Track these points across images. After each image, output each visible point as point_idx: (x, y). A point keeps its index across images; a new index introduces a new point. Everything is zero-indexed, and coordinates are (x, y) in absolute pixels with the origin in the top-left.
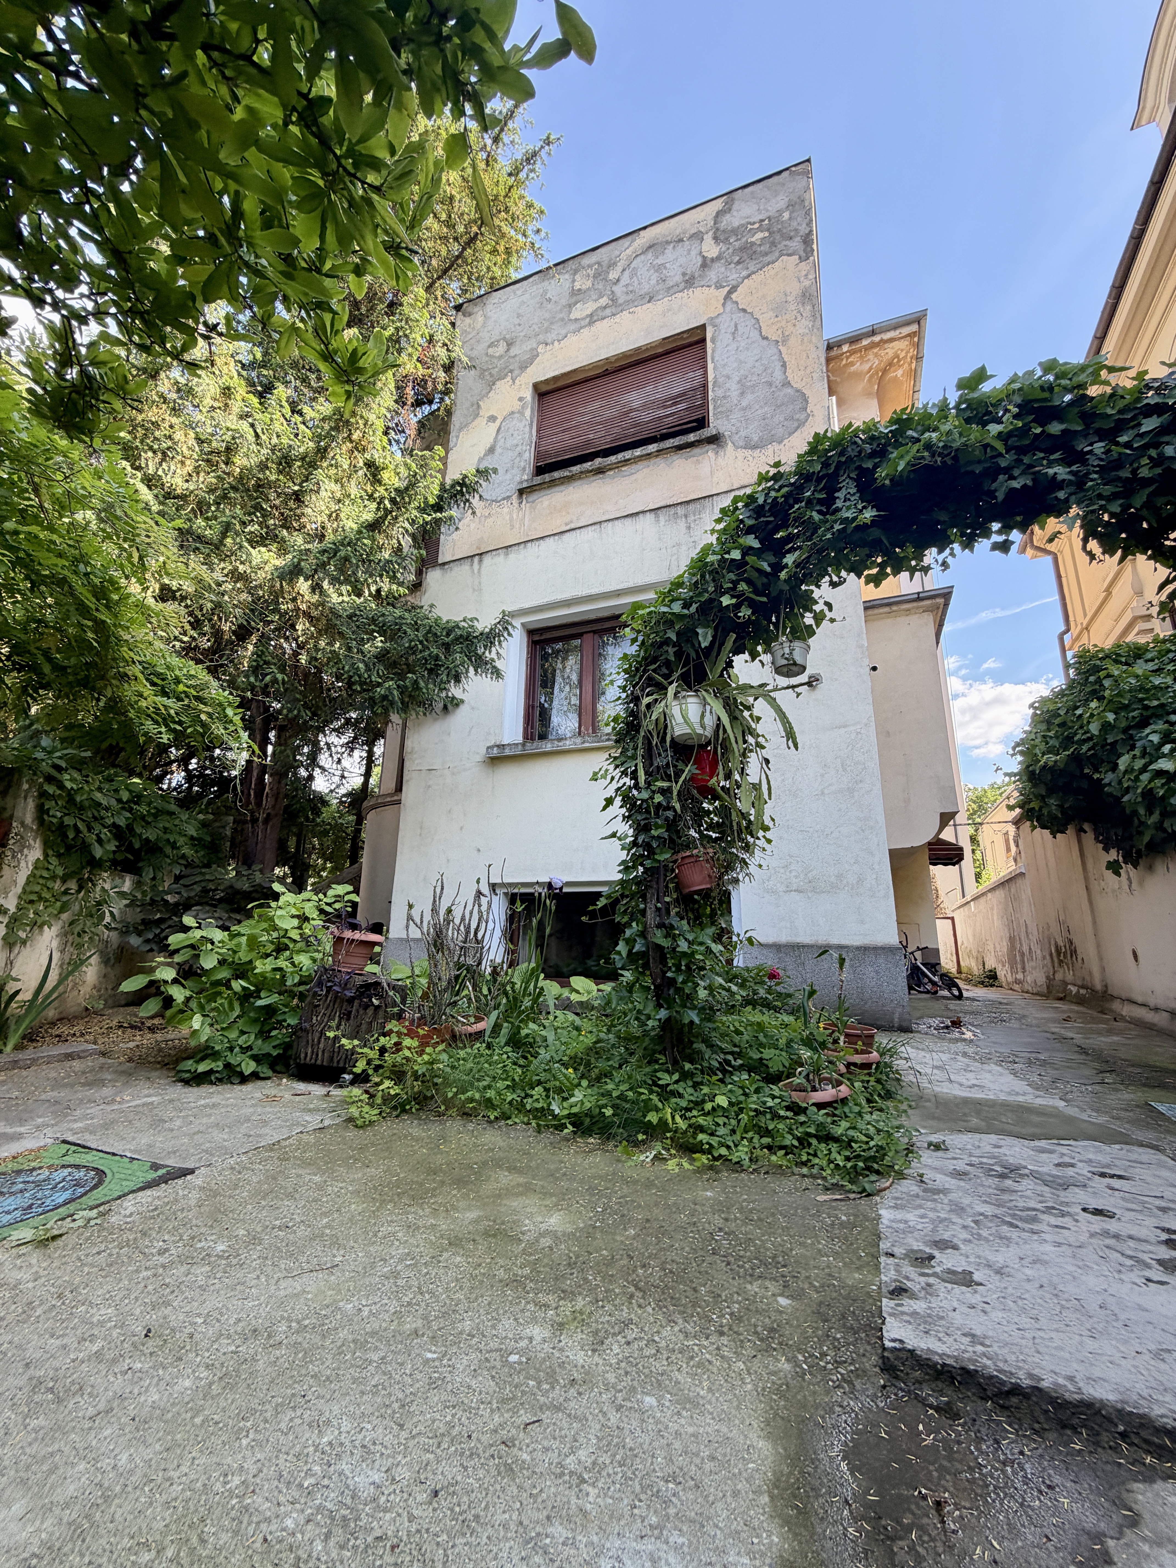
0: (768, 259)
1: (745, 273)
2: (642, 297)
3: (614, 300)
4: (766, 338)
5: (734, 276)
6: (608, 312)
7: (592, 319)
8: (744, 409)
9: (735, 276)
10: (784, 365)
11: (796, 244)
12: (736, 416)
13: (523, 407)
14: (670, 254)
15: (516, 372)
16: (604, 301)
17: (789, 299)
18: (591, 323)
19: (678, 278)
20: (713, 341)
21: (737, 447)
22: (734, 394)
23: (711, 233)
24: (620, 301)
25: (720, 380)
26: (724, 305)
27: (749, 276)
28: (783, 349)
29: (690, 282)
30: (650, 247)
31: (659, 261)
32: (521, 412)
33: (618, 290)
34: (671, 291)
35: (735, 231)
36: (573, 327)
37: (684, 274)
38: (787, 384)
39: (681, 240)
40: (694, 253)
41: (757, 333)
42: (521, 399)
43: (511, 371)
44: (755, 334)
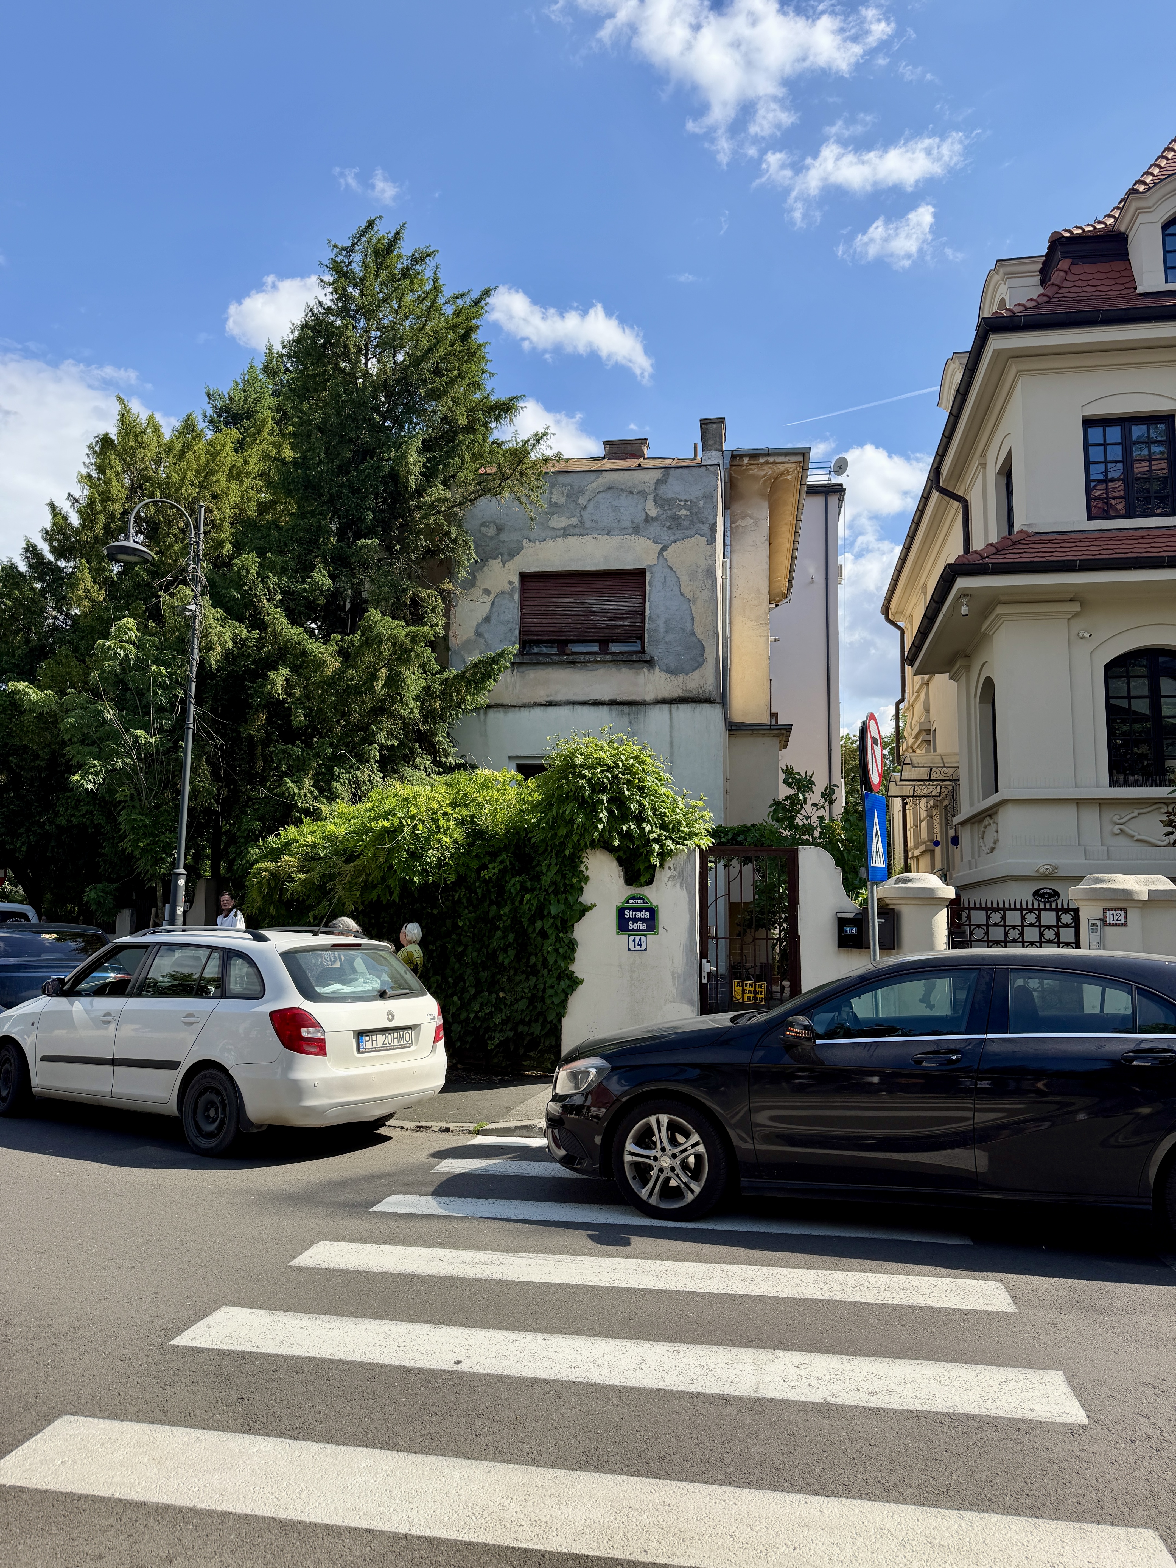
0: (689, 533)
1: (672, 538)
2: (603, 528)
3: (582, 523)
4: (683, 595)
5: (666, 536)
6: (577, 531)
7: (565, 532)
8: (667, 643)
9: (666, 538)
10: (693, 619)
11: (705, 528)
12: (662, 646)
13: (513, 590)
14: (624, 501)
15: (506, 557)
16: (574, 521)
17: (700, 570)
18: (565, 535)
19: (628, 524)
20: (650, 585)
21: (661, 670)
22: (662, 630)
23: (652, 496)
24: (587, 526)
25: (654, 617)
26: (658, 558)
27: (675, 542)
28: (693, 607)
29: (636, 530)
30: (610, 488)
31: (616, 503)
32: (511, 594)
33: (586, 515)
34: (624, 531)
35: (668, 501)
36: (551, 533)
37: (633, 522)
38: (693, 634)
39: (631, 492)
40: (640, 507)
41: (678, 589)
42: (510, 582)
43: (501, 554)
44: (676, 589)
